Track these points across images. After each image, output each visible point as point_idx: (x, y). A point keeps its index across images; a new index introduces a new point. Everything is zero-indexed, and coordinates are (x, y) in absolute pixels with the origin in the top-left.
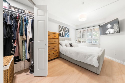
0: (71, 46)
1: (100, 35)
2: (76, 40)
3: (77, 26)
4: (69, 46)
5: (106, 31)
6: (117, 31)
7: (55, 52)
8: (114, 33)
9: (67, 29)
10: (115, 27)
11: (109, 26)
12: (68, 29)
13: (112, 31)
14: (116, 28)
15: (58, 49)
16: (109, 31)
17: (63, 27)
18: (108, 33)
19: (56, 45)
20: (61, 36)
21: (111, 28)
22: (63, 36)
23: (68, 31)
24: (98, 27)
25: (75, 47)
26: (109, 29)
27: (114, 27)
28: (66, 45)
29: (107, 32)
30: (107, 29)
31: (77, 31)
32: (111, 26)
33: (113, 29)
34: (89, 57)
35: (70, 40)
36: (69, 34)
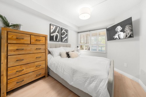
0: (68, 55)
1: (108, 40)
2: (78, 47)
3: (79, 28)
4: (66, 55)
5: (114, 35)
6: (129, 35)
7: (38, 69)
8: (125, 38)
9: (65, 30)
10: (127, 30)
11: (119, 28)
12: (67, 31)
13: (122, 35)
14: (129, 31)
15: (44, 62)
16: (118, 36)
17: (58, 28)
18: (118, 37)
19: (39, 55)
20: (55, 40)
21: (121, 31)
22: (58, 40)
23: (66, 34)
24: (105, 30)
25: (73, 58)
26: (118, 33)
27: (125, 30)
28: (60, 55)
29: (116, 36)
30: (116, 32)
31: (79, 34)
32: (122, 29)
33: (124, 32)
34: (93, 81)
35: (69, 46)
36: (67, 37)
